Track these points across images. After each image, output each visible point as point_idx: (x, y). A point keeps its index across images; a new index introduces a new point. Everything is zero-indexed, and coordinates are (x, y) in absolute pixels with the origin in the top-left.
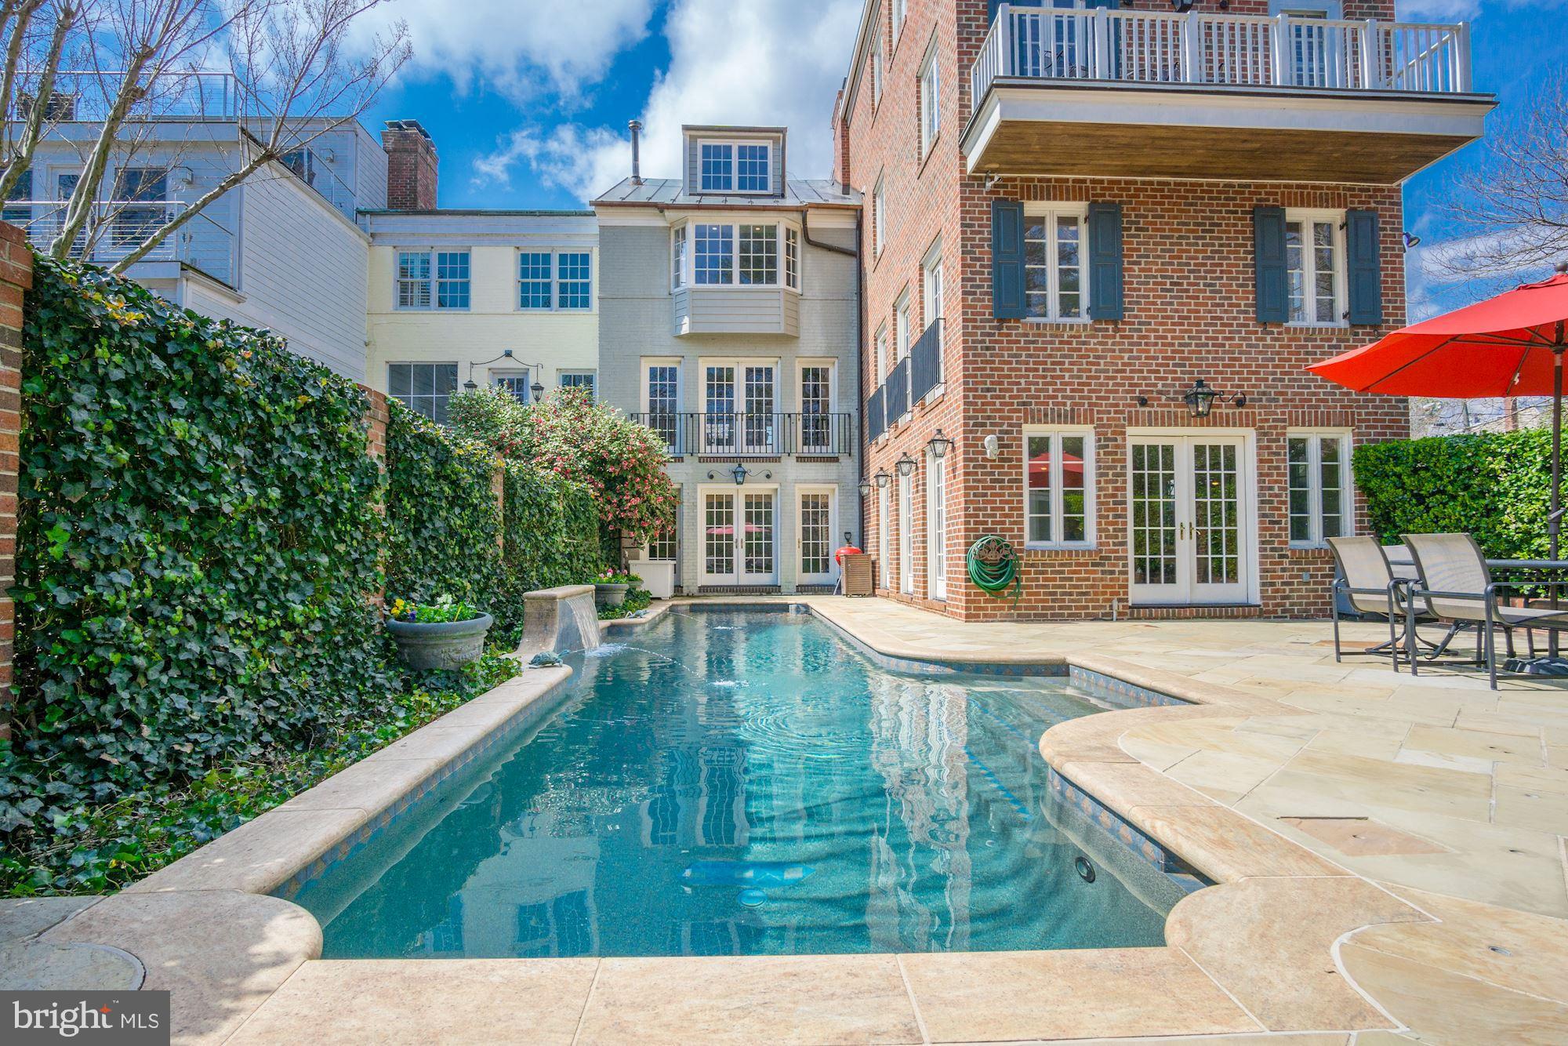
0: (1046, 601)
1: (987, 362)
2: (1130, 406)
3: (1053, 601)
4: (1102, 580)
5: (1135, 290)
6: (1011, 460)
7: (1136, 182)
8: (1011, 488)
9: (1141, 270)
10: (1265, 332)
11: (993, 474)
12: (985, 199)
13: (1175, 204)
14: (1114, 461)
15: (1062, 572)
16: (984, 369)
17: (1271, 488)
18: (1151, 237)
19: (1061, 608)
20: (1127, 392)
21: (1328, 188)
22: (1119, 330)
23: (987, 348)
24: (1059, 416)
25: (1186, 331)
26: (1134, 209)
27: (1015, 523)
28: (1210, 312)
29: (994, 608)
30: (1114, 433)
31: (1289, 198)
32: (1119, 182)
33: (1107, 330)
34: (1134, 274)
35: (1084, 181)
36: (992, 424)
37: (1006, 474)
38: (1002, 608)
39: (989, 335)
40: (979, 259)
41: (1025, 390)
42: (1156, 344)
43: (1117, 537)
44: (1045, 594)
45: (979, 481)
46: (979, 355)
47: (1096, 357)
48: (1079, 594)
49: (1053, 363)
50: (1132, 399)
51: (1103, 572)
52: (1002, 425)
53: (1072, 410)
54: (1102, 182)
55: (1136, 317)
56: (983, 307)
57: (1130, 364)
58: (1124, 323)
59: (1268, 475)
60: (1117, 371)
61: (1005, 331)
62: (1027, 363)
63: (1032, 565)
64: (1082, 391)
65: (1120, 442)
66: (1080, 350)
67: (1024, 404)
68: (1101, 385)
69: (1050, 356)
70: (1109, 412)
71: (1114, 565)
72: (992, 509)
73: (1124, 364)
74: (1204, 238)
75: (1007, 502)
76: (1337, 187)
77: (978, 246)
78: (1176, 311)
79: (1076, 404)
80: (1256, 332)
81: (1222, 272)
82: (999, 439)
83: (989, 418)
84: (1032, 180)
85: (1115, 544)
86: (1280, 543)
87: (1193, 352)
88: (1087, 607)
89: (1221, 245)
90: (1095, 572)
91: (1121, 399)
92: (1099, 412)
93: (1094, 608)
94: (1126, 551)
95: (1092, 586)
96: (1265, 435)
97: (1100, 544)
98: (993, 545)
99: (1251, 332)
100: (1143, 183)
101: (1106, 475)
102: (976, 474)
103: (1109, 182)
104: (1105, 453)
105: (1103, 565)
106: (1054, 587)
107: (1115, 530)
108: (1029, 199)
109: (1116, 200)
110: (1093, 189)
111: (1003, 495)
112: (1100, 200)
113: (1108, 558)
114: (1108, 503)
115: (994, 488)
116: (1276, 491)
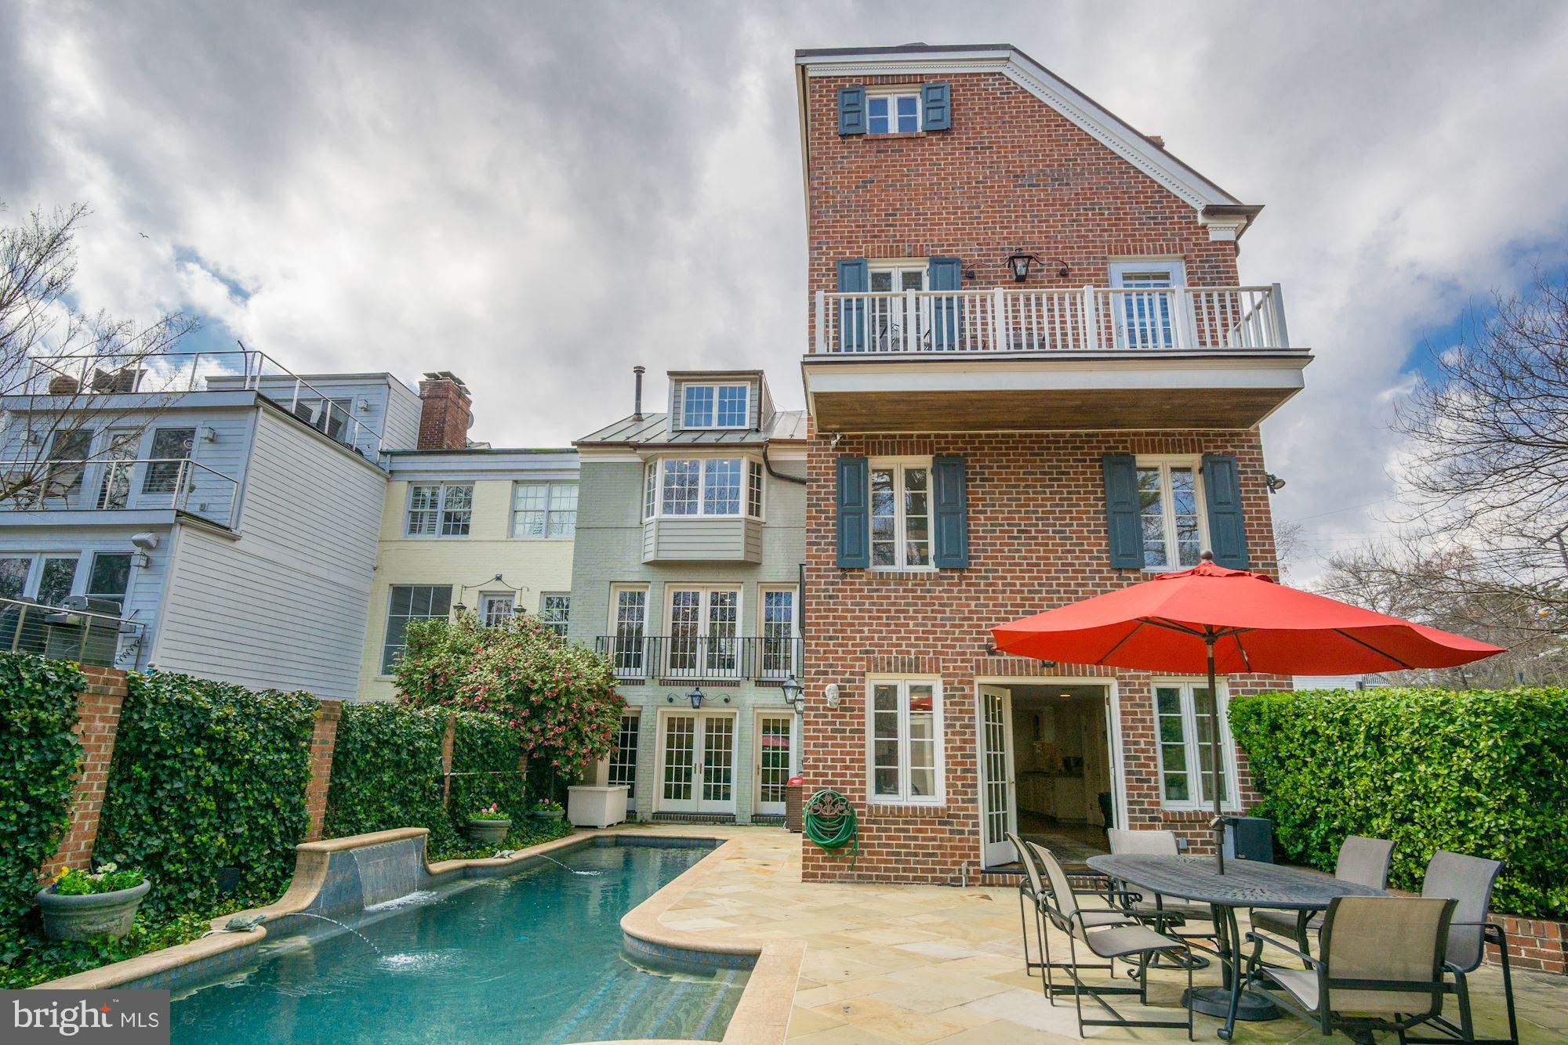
0: (890, 862)
1: (830, 610)
2: (977, 654)
3: (897, 862)
4: (950, 840)
5: (981, 538)
6: (852, 710)
7: (980, 436)
8: (853, 738)
9: (986, 519)
10: (1120, 578)
11: (834, 723)
12: (831, 456)
13: (1020, 455)
14: (961, 711)
15: (907, 830)
16: (827, 617)
17: (1136, 743)
18: (996, 487)
19: (905, 870)
20: (975, 640)
21: (1180, 434)
22: (965, 578)
23: (831, 597)
24: (903, 664)
25: (1035, 578)
26: (978, 461)
27: (856, 776)
28: (1060, 558)
29: (832, 868)
30: (960, 682)
31: (1140, 446)
32: (964, 436)
33: (952, 578)
34: (980, 523)
35: (929, 436)
36: (834, 673)
37: (847, 724)
38: (841, 868)
39: (832, 583)
40: (824, 512)
41: (867, 638)
42: (1004, 592)
43: (966, 793)
44: (888, 854)
45: (819, 731)
46: (822, 604)
47: (941, 605)
48: (926, 855)
49: (897, 611)
50: (980, 647)
51: (952, 832)
52: (844, 673)
53: (917, 658)
54: (946, 436)
55: (983, 564)
56: (828, 557)
57: (977, 612)
58: (970, 571)
59: (1132, 728)
60: (964, 619)
61: (848, 580)
62: (870, 611)
63: (875, 822)
64: (927, 639)
65: (967, 691)
66: (924, 598)
67: (867, 652)
68: (947, 633)
69: (894, 604)
70: (956, 661)
71: (964, 824)
72: (833, 760)
73: (971, 612)
74: (1052, 486)
75: (848, 753)
76: (1190, 434)
77: (824, 499)
78: (1025, 558)
79: (920, 652)
80: (1111, 578)
81: (1071, 519)
82: (840, 688)
83: (831, 666)
84: (877, 436)
85: (963, 801)
86: (1150, 803)
87: (1044, 599)
88: (934, 870)
89: (1069, 493)
90: (942, 831)
91: (968, 647)
92: (944, 661)
93: (942, 871)
94: (976, 809)
95: (940, 847)
96: (1126, 685)
97: (948, 801)
98: (828, 799)
99: (1105, 579)
100: (988, 436)
101: (954, 726)
102: (817, 723)
103: (954, 436)
104: (952, 704)
105: (951, 824)
106: (898, 846)
107: (963, 786)
108: (874, 454)
109: (961, 453)
110: (938, 443)
111: (844, 746)
112: (944, 453)
113: (957, 816)
114: (955, 756)
115: (835, 738)
116: (1143, 746)
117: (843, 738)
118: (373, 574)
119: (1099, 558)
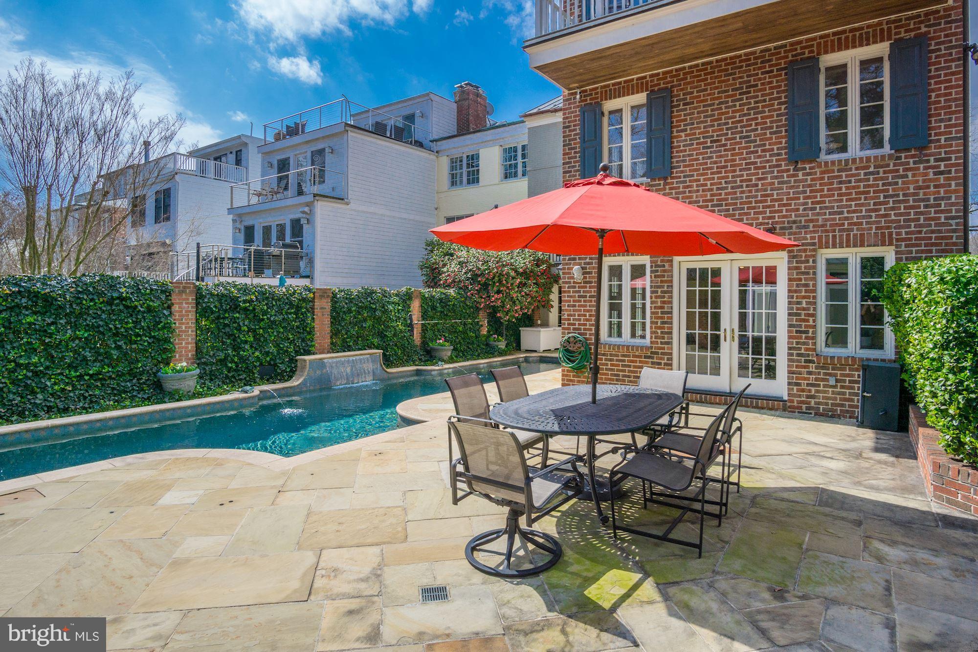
0: (613, 380)
3: (617, 380)
5: (681, 151)
6: (592, 282)
7: (684, 68)
8: (592, 301)
9: (686, 135)
10: (797, 169)
11: (580, 292)
12: (577, 107)
13: (716, 77)
14: (662, 282)
15: (624, 361)
17: (799, 303)
18: (695, 108)
21: (869, 26)
22: (669, 184)
25: (723, 178)
26: (682, 89)
28: (745, 159)
29: (580, 377)
30: (663, 261)
32: (671, 71)
33: (659, 185)
34: (681, 140)
35: (645, 77)
36: (579, 259)
37: (587, 292)
40: (573, 148)
42: (698, 191)
43: (663, 338)
45: (571, 297)
51: (653, 363)
52: (586, 258)
54: (658, 74)
55: (682, 172)
58: (672, 178)
59: (796, 291)
63: (604, 355)
65: (667, 267)
71: (662, 359)
72: (579, 316)
74: (741, 99)
75: (588, 311)
76: (880, 23)
77: (573, 140)
80: (788, 171)
81: (757, 124)
82: (583, 268)
84: (608, 86)
85: (662, 343)
86: (807, 349)
87: (729, 194)
89: (756, 102)
90: (647, 362)
94: (671, 349)
96: (794, 257)
97: (652, 342)
98: (572, 340)
99: (783, 171)
100: (690, 67)
101: (657, 292)
102: (569, 292)
103: (664, 73)
104: (655, 277)
105: (653, 358)
106: (618, 370)
107: (662, 333)
108: (606, 99)
109: (669, 85)
110: (651, 81)
111: (585, 306)
112: (656, 88)
113: (657, 353)
114: (657, 313)
115: (580, 301)
116: (804, 305)
117: (585, 301)
118: (436, 212)
119: (778, 154)
